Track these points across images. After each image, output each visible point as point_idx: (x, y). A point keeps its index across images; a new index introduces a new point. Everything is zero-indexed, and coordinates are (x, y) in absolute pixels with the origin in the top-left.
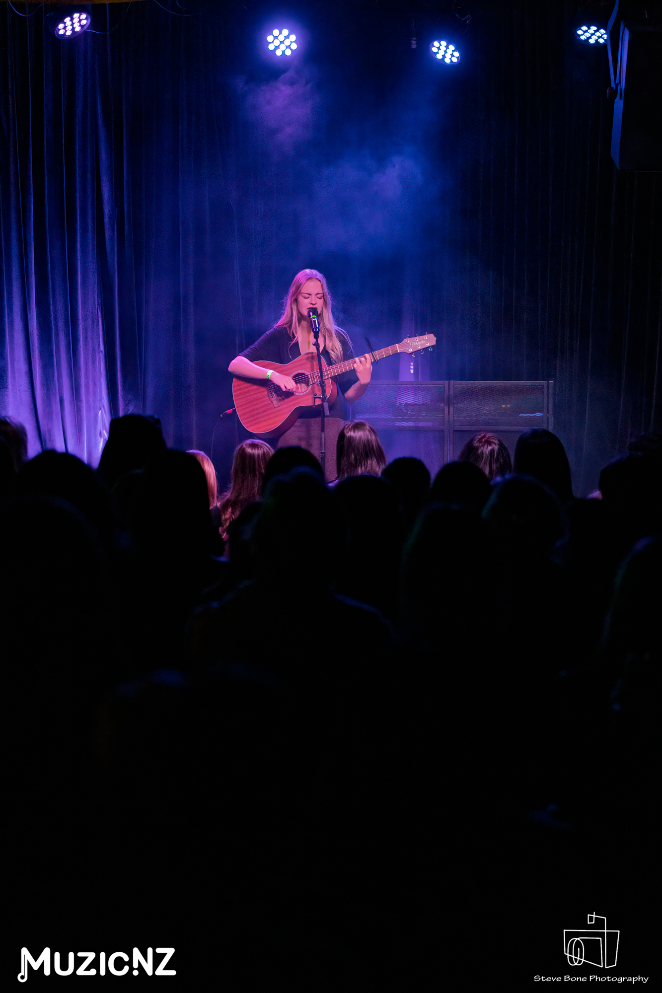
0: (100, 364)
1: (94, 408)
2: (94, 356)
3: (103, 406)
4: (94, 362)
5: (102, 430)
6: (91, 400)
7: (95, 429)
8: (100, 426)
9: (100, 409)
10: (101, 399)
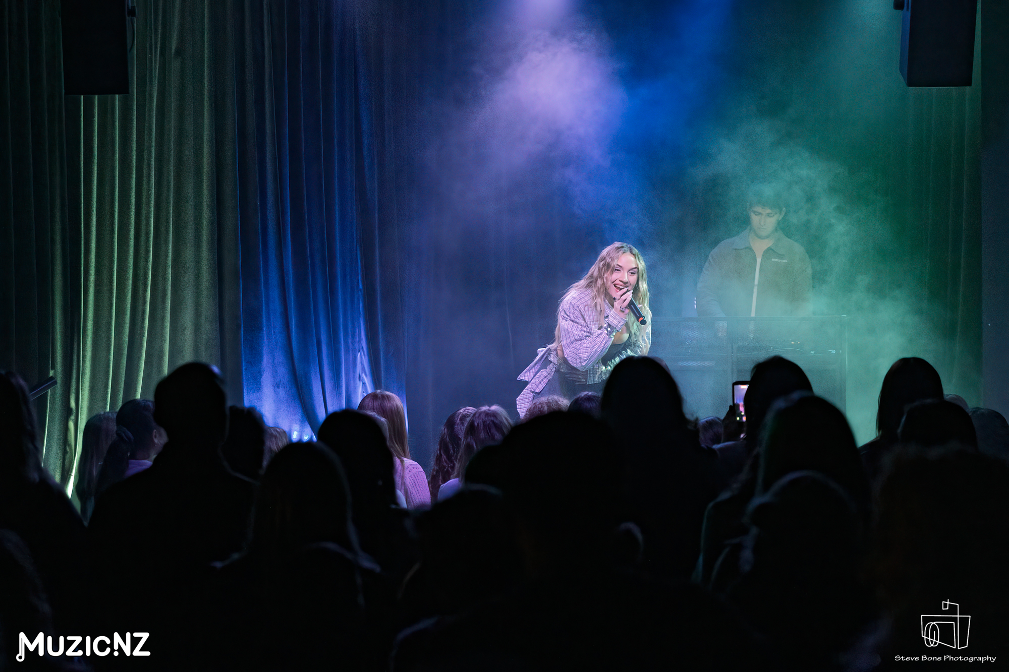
0: (359, 304)
1: (352, 350)
2: (352, 295)
3: (362, 348)
4: (352, 302)
5: (361, 373)
6: (350, 341)
7: (354, 372)
9: (359, 352)
10: (360, 341)
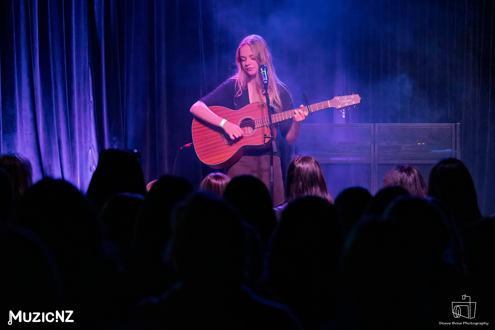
0: (90, 112)
2: (85, 106)
4: (85, 111)
5: (91, 165)
6: (83, 141)
7: (86, 165)
8: (90, 162)
9: (90, 149)
10: (91, 141)
